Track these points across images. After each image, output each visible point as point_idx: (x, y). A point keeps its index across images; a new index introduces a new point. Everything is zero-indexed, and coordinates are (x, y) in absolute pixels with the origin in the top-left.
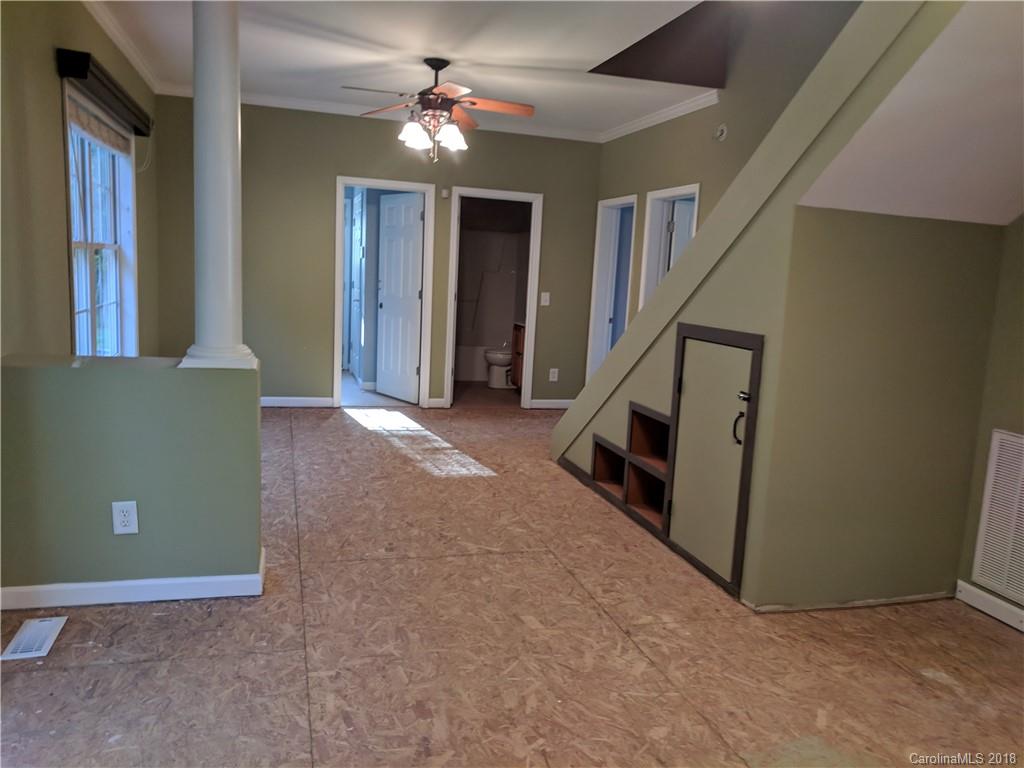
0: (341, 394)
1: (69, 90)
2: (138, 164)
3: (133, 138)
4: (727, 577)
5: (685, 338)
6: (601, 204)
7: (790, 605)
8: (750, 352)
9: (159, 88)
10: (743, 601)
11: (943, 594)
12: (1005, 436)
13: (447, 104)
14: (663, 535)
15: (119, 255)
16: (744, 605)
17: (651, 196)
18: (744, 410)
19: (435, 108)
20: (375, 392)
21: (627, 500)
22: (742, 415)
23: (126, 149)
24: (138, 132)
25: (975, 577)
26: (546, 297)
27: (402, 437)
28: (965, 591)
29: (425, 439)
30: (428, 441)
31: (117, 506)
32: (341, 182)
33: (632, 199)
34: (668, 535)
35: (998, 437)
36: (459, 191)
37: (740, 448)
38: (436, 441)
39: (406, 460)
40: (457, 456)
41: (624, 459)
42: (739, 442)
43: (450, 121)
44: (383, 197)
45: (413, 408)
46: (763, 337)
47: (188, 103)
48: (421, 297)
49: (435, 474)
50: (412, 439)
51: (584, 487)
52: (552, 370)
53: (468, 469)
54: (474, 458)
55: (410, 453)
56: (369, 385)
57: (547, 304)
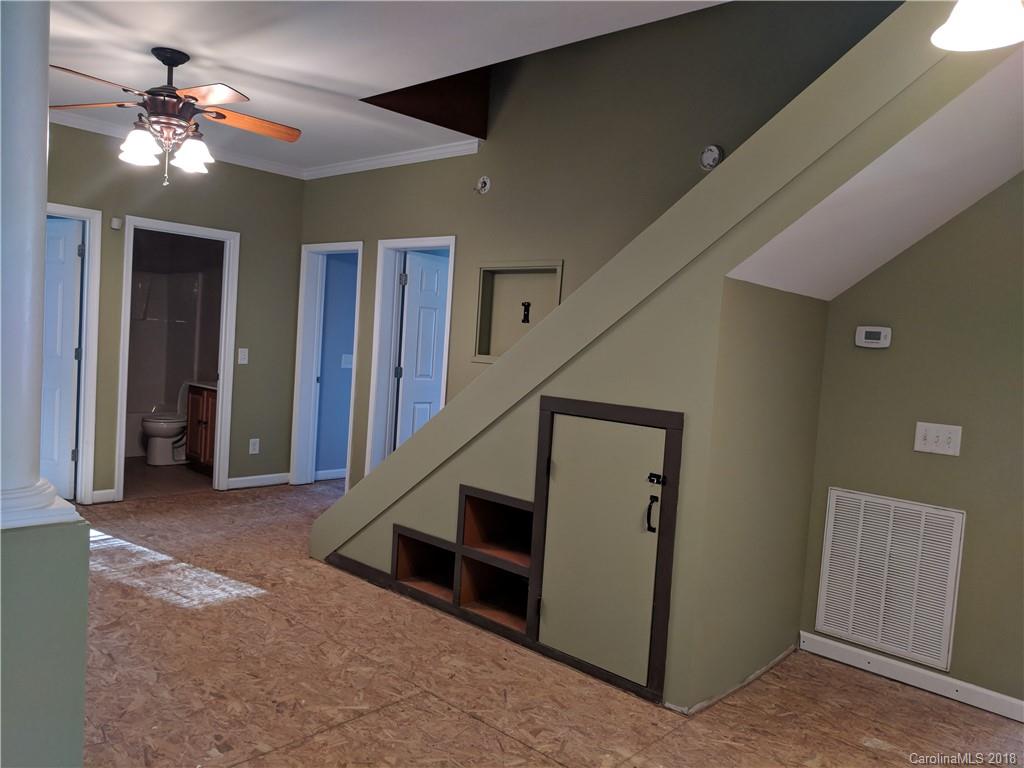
4: (642, 680)
5: (553, 414)
6: (305, 248)
7: (710, 698)
8: (664, 431)
10: (667, 705)
11: (793, 647)
12: (840, 493)
14: (530, 640)
16: (670, 709)
17: (383, 245)
18: (658, 494)
19: (169, 115)
21: (458, 601)
22: (654, 499)
25: (820, 625)
26: (244, 355)
28: (808, 641)
30: (132, 555)
33: (357, 246)
34: (537, 639)
35: (834, 494)
36: (134, 223)
37: (655, 535)
38: (142, 552)
39: (126, 591)
40: (190, 571)
41: (452, 555)
42: (653, 530)
46: (682, 415)
48: (78, 357)
49: (186, 605)
51: (383, 591)
52: (252, 441)
53: (223, 590)
54: (217, 571)
55: (123, 578)
57: (246, 362)
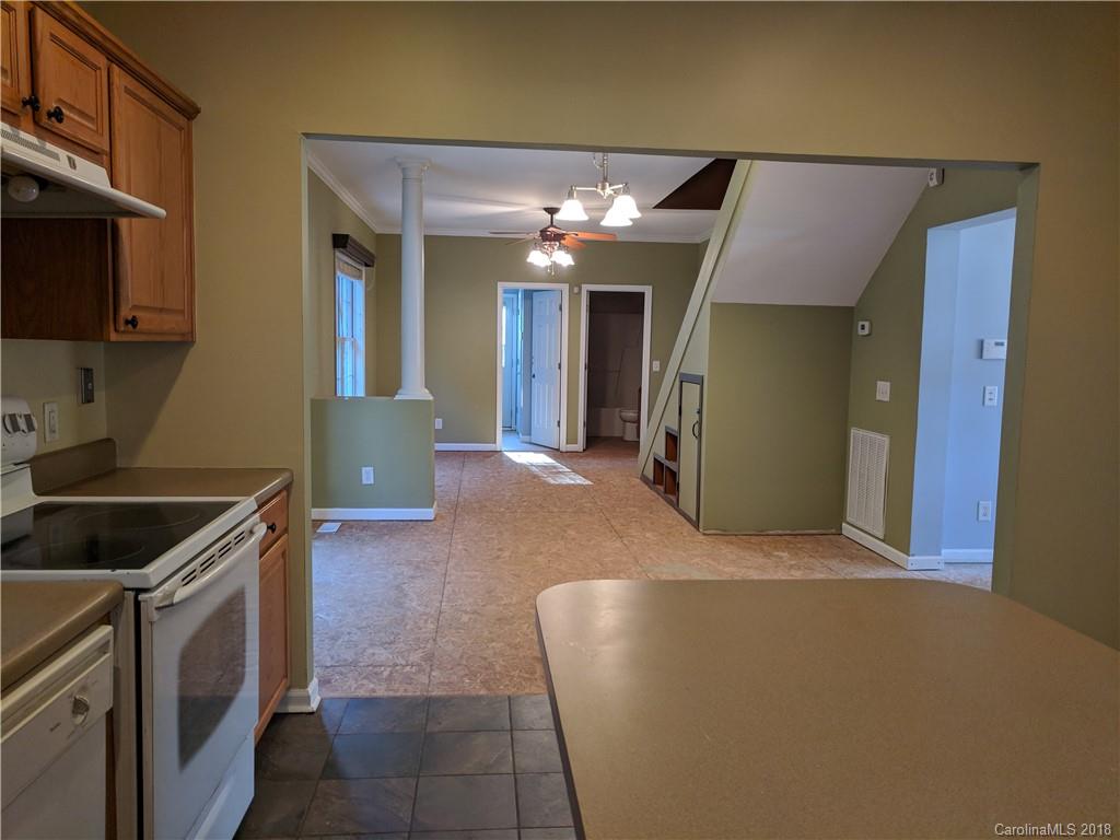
0: (501, 442)
1: (338, 254)
2: (366, 286)
3: (363, 269)
4: (695, 519)
5: (682, 382)
7: (725, 531)
8: (700, 386)
9: (379, 230)
10: (700, 530)
11: (833, 531)
12: (861, 432)
13: (559, 237)
14: (676, 506)
15: (354, 344)
16: (700, 532)
19: (550, 241)
20: (531, 443)
21: (665, 491)
23: (360, 277)
24: (367, 265)
26: (656, 364)
27: (537, 466)
28: (847, 529)
29: (555, 467)
31: (364, 469)
32: (501, 286)
34: (678, 505)
35: (855, 432)
36: (586, 288)
38: (561, 468)
39: (536, 477)
40: (572, 475)
41: (663, 464)
42: (696, 437)
43: (559, 248)
44: (535, 294)
45: (555, 452)
46: (703, 376)
47: (399, 237)
48: (560, 368)
49: (552, 483)
50: (545, 467)
51: (649, 490)
53: (576, 481)
54: (582, 475)
55: (540, 474)
56: (527, 438)
57: (657, 369)
